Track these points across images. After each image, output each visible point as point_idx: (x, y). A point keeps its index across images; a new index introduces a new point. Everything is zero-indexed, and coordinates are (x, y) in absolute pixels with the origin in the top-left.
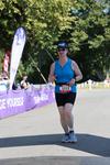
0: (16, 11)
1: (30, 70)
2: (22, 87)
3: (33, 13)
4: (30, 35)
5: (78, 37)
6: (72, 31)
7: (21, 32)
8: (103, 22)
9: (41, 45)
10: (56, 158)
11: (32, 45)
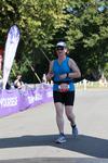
0: (10, 8)
1: (24, 69)
2: (16, 87)
3: (27, 11)
4: (24, 33)
5: (73, 36)
6: (67, 29)
7: (15, 30)
8: (99, 20)
9: (35, 43)
10: (49, 160)
11: (26, 43)
